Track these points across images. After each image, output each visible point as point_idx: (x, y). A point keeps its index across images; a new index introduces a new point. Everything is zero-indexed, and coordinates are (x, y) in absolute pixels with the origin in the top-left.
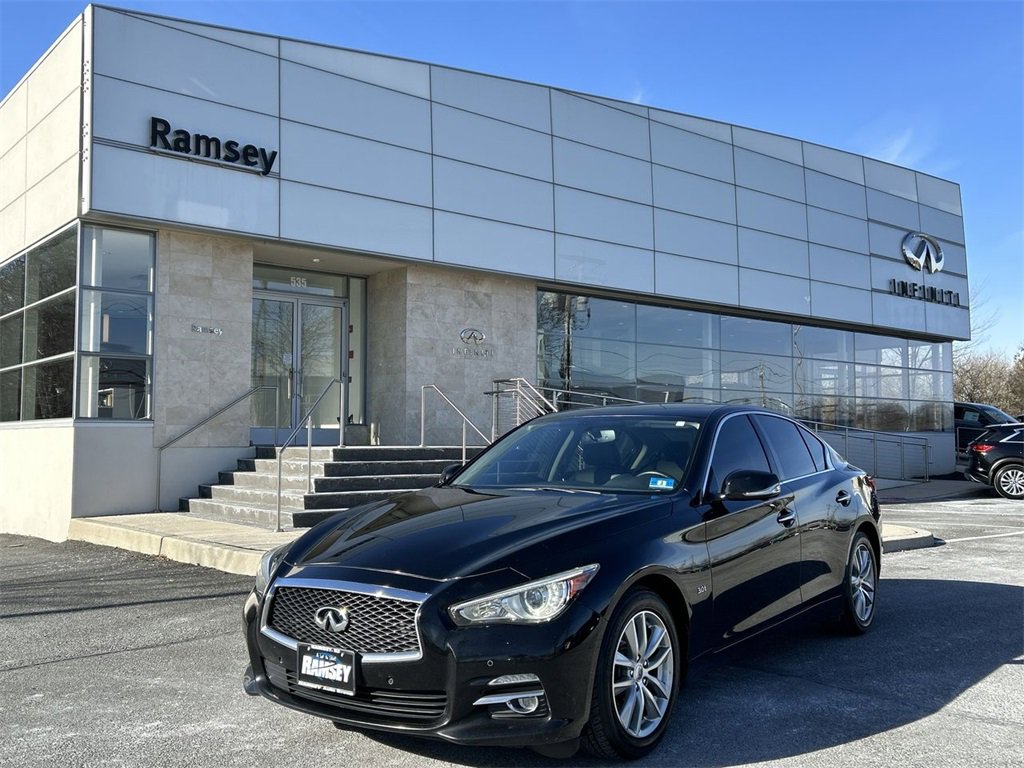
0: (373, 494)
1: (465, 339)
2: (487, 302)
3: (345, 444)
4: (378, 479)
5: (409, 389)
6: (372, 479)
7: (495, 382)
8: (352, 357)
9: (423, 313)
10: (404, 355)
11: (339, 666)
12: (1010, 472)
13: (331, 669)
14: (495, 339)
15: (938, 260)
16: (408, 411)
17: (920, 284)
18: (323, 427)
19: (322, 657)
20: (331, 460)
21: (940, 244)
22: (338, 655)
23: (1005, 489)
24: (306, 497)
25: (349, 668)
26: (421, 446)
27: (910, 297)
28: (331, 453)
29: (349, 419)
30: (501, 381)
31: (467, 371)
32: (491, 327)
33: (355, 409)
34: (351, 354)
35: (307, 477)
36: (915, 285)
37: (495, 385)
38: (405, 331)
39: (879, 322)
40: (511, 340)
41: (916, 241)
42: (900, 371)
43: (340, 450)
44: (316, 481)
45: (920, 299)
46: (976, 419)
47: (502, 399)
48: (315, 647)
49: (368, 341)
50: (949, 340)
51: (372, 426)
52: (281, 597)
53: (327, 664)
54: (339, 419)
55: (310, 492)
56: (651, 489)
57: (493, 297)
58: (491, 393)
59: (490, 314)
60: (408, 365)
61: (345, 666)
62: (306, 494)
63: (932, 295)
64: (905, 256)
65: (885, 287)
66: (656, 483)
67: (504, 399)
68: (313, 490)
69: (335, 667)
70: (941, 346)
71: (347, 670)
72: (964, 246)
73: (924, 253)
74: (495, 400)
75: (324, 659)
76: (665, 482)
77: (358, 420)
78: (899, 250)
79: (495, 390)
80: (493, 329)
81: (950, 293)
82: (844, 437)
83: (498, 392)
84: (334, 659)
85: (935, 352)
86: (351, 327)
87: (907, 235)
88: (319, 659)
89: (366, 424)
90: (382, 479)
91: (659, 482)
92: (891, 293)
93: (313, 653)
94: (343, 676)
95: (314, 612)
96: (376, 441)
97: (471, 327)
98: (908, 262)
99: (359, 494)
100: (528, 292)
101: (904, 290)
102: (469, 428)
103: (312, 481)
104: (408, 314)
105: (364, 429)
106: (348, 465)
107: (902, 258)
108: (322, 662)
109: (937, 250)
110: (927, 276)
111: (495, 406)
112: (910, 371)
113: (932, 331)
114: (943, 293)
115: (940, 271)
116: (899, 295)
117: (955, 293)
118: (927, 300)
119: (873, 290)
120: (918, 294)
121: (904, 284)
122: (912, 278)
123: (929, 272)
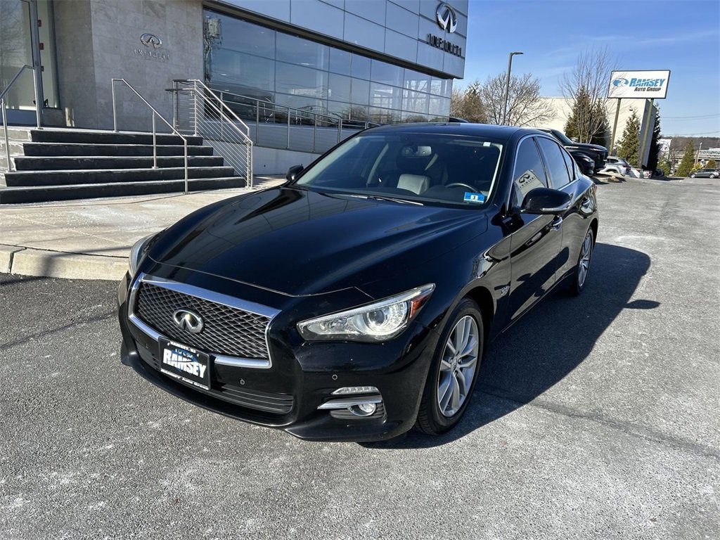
0: (74, 173)
1: (145, 43)
2: (162, 12)
3: (42, 125)
4: (78, 159)
5: (98, 80)
6: (72, 159)
7: (175, 81)
8: (42, 48)
9: (106, 14)
10: (91, 51)
11: (196, 364)
13: (188, 364)
14: (170, 46)
15: (454, 24)
16: (99, 100)
17: (443, 40)
18: (21, 108)
19: (181, 353)
20: (29, 141)
21: (456, 13)
22: (194, 355)
24: (6, 176)
25: (205, 367)
26: (114, 132)
27: (437, 47)
28: (30, 134)
29: (43, 104)
30: (180, 81)
31: (148, 70)
32: (166, 34)
33: (49, 94)
34: (41, 46)
35: (6, 156)
36: (441, 39)
37: (174, 84)
38: (91, 29)
39: (420, 63)
40: (183, 48)
41: (444, 9)
42: (425, 95)
43: (37, 132)
44: (16, 161)
45: (442, 49)
47: (181, 96)
48: (172, 343)
49: (57, 35)
50: (451, 77)
51: (67, 110)
52: (144, 291)
53: (185, 359)
54: (35, 102)
55: (10, 171)
56: (466, 202)
57: (168, 9)
58: (172, 90)
59: (165, 23)
60: (95, 60)
61: (200, 365)
62: (7, 172)
63: (448, 48)
64: (438, 19)
65: (424, 38)
66: (469, 197)
67: (184, 96)
68: (15, 169)
69: (192, 363)
70: (447, 81)
71: (203, 368)
72: (467, 17)
73: (448, 19)
74: (175, 97)
75: (182, 355)
76: (477, 197)
77: (53, 104)
78: (434, 13)
79: (174, 88)
80: (168, 37)
81: (457, 47)
83: (177, 90)
84: (191, 357)
85: (443, 84)
86: (40, 21)
87: (440, 5)
88: (179, 355)
89: (61, 108)
90: (82, 160)
91: (472, 197)
92: (428, 43)
93: (172, 348)
94: (199, 371)
95: (173, 312)
96: (71, 123)
97: (149, 32)
98: (438, 23)
99: (62, 173)
100: (195, 8)
101: (434, 42)
102: (157, 118)
103: (12, 160)
104: (93, 13)
105: (59, 112)
106: (48, 146)
107: (435, 20)
108: (180, 358)
109: (454, 15)
110: (447, 34)
111: (175, 101)
112: (431, 96)
113: (447, 71)
114: (454, 47)
115: (455, 32)
116: (432, 45)
117: (459, 47)
118: (446, 51)
119: (419, 40)
120: (442, 46)
121: (435, 38)
122: (440, 34)
123: (449, 32)
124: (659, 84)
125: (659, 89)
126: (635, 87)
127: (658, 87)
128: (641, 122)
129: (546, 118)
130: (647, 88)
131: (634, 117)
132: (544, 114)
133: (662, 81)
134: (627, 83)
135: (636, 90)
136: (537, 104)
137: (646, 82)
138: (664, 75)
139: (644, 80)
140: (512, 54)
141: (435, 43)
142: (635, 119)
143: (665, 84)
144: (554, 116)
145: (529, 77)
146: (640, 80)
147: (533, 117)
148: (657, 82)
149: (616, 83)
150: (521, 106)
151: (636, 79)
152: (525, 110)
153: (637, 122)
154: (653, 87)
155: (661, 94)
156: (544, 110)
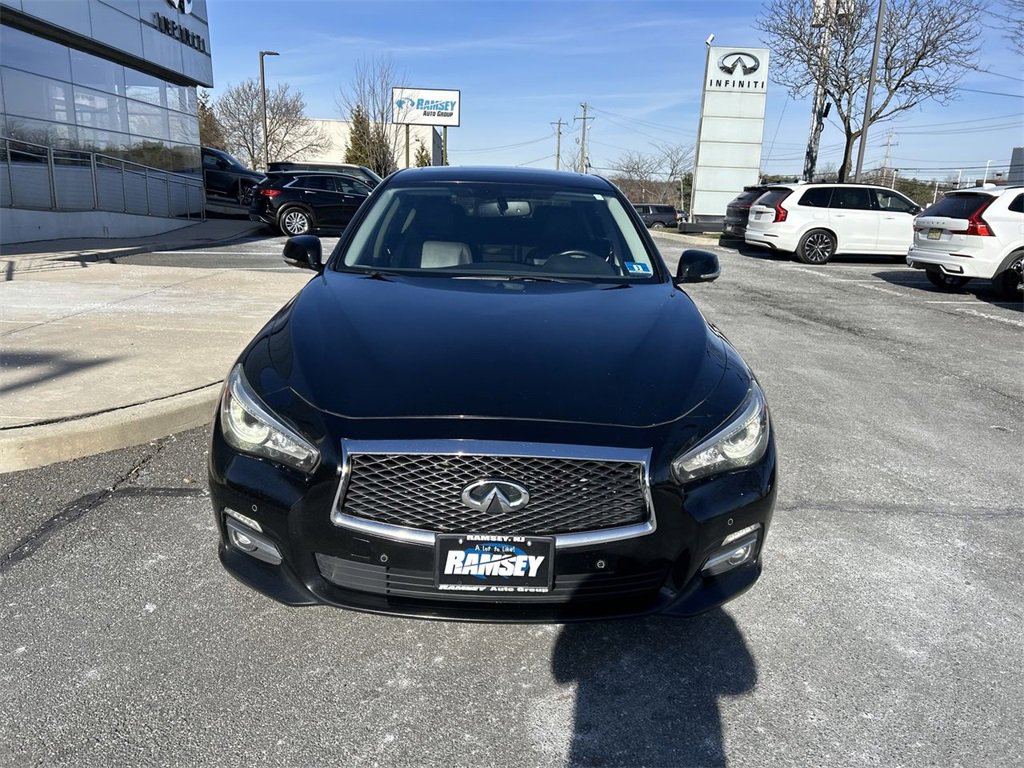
12: (292, 214)
15: (189, 2)
17: (177, 24)
23: (289, 228)
27: (170, 35)
36: (174, 23)
39: (149, 58)
42: (161, 111)
45: (177, 39)
46: (214, 163)
48: (469, 538)
50: (193, 83)
63: (185, 37)
65: (150, 19)
70: (186, 90)
81: (198, 37)
82: (145, 177)
85: (182, 94)
92: (155, 27)
93: (469, 546)
101: (165, 26)
110: (180, 15)
112: (170, 113)
113: (188, 74)
114: (194, 37)
115: (191, 14)
116: (161, 31)
117: (201, 37)
118: (183, 42)
119: (142, 21)
120: (177, 33)
121: (166, 20)
122: (171, 15)
123: (183, 11)
124: (449, 107)
125: (451, 114)
126: (423, 111)
127: (449, 111)
128: (431, 156)
129: (319, 148)
130: (437, 112)
131: (423, 150)
132: (315, 143)
133: (453, 105)
134: (413, 105)
135: (425, 114)
136: (303, 129)
137: (435, 104)
138: (453, 96)
139: (433, 102)
140: (262, 55)
141: (167, 28)
142: (424, 153)
143: (456, 107)
144: (329, 146)
145: (286, 89)
146: (428, 102)
147: (301, 147)
148: (447, 105)
149: (400, 104)
150: (282, 130)
151: (422, 100)
152: (287, 138)
153: (427, 155)
154: (444, 111)
155: (453, 120)
156: (313, 137)
